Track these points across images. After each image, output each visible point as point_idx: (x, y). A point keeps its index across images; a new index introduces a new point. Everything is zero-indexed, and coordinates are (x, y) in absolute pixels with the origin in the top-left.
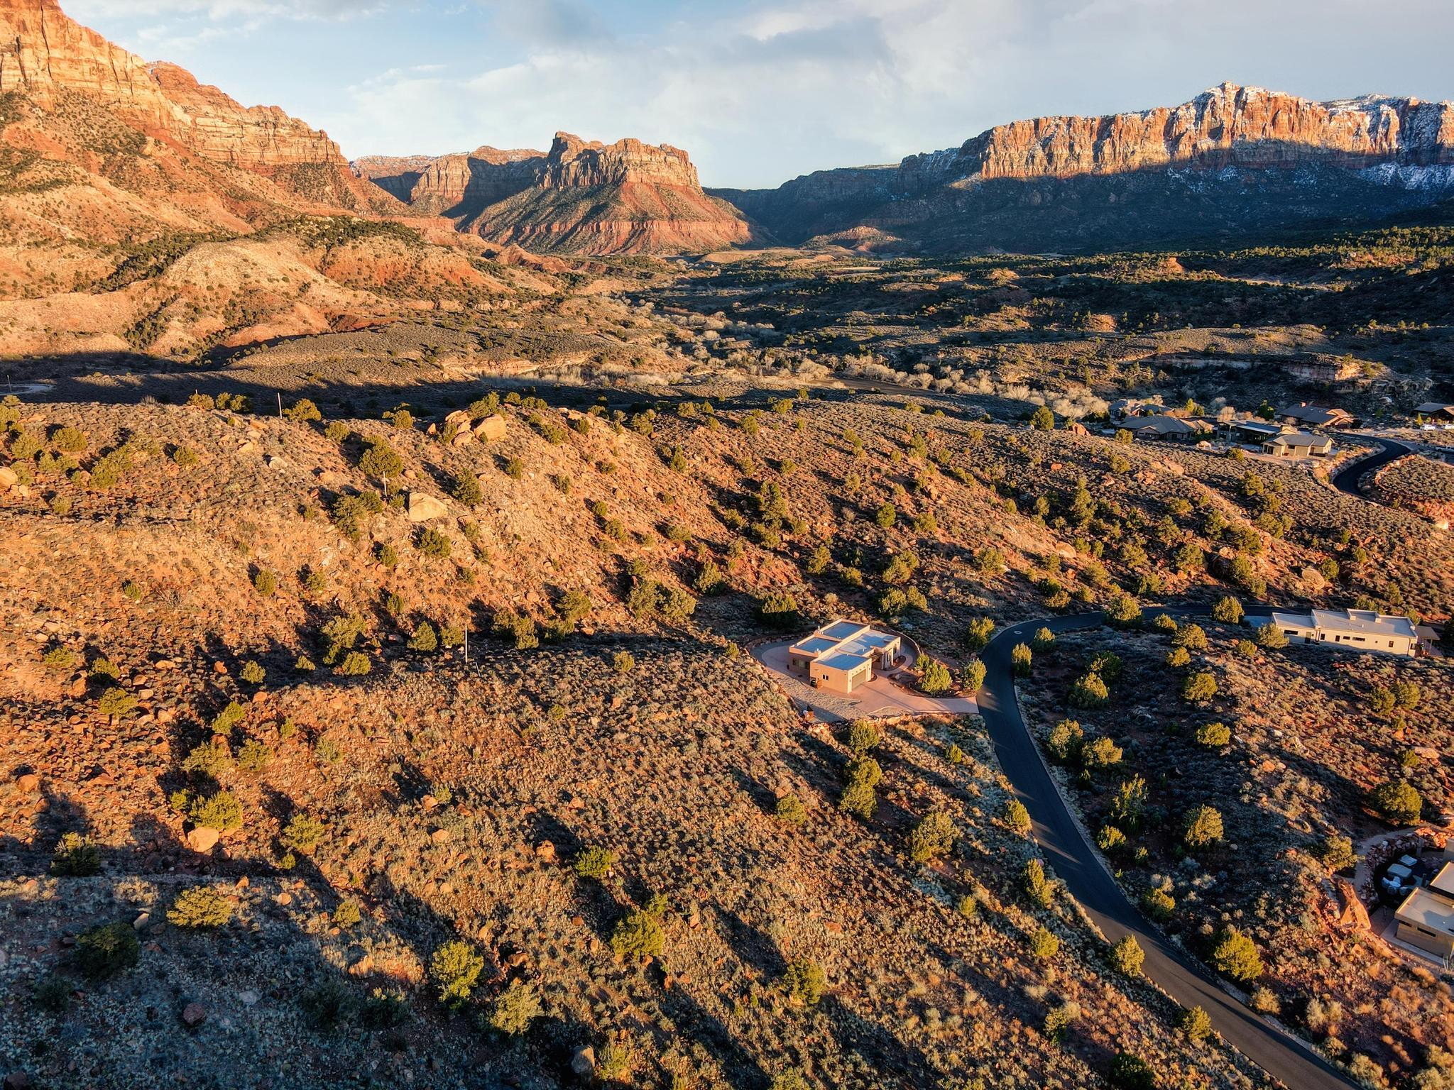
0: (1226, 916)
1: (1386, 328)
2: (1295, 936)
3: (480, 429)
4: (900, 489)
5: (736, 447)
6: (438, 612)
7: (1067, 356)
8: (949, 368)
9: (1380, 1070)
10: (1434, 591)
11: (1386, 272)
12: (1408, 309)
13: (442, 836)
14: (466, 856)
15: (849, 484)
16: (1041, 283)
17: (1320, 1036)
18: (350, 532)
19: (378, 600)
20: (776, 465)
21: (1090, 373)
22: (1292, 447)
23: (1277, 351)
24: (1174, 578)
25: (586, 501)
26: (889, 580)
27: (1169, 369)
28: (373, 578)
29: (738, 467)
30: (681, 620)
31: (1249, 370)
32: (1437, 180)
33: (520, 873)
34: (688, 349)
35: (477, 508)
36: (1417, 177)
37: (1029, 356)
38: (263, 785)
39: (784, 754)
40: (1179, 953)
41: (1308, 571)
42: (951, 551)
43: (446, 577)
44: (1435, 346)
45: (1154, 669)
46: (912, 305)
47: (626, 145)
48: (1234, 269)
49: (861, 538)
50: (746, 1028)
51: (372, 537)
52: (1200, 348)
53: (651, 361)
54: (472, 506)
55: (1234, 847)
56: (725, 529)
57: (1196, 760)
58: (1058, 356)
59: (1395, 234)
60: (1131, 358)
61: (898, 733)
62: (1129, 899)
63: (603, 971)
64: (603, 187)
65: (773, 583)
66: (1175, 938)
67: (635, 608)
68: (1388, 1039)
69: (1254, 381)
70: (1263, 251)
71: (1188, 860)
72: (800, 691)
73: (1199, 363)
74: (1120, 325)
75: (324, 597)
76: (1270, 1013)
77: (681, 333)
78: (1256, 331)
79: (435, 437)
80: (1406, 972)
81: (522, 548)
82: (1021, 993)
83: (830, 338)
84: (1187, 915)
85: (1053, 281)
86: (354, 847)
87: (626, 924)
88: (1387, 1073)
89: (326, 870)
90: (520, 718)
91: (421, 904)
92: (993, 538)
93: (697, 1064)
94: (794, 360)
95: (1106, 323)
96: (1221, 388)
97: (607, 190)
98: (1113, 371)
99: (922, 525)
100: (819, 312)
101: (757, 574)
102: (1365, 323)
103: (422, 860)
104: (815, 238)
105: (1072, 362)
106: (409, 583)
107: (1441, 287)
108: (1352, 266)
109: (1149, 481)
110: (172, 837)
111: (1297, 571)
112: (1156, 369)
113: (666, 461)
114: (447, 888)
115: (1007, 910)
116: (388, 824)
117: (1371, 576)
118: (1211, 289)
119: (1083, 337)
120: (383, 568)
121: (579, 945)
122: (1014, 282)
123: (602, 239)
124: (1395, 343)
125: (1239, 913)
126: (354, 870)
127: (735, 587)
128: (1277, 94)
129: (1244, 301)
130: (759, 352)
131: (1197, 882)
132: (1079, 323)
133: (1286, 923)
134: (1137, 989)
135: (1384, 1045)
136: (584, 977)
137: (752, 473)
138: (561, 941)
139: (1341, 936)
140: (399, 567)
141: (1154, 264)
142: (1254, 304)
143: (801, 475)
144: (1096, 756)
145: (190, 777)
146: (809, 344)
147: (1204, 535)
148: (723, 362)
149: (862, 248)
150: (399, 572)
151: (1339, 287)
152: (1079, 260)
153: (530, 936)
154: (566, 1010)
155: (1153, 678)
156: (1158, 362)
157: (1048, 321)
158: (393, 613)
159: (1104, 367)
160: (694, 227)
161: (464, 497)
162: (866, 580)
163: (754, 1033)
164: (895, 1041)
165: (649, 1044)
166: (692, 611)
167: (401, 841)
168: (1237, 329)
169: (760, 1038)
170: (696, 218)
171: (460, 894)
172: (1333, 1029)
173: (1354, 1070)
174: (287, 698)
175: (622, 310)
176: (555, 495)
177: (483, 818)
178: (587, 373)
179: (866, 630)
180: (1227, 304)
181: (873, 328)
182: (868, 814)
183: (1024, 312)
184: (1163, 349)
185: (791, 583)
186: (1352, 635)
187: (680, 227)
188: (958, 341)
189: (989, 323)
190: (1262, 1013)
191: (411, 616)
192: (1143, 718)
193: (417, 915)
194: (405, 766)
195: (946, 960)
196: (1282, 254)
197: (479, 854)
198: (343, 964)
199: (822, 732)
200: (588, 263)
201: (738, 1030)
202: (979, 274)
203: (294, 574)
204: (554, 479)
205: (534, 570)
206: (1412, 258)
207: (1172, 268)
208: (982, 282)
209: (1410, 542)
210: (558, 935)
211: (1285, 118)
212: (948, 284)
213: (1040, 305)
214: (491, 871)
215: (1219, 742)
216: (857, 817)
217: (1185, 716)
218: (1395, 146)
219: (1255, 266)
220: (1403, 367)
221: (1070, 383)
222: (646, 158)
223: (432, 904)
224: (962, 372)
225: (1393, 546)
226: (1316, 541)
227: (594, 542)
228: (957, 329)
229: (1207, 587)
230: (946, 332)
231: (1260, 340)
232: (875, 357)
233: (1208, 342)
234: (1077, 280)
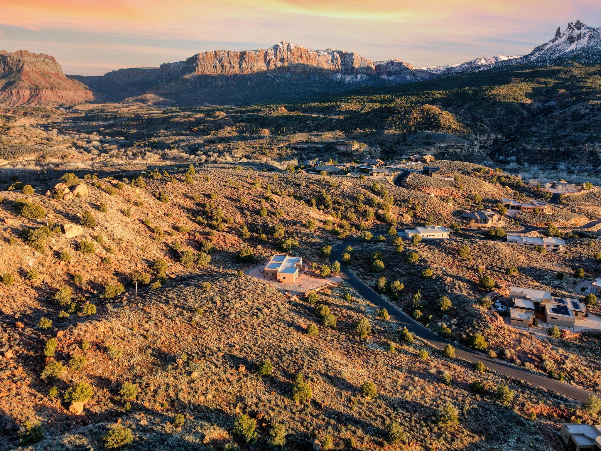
0: (467, 331)
1: (362, 131)
2: (489, 331)
3: (76, 191)
4: (263, 201)
5: (187, 190)
6: (100, 279)
7: (258, 145)
8: (212, 153)
9: (533, 366)
10: (440, 217)
11: (355, 112)
12: (366, 124)
13: (195, 375)
14: (210, 381)
15: (243, 201)
16: (237, 117)
17: (512, 360)
18: (38, 248)
19: (67, 279)
20: (209, 196)
21: (268, 151)
22: (378, 173)
23: (331, 140)
24: (367, 223)
25: (138, 220)
26: (277, 237)
27: (295, 149)
28: (60, 268)
29: (192, 198)
30: (206, 266)
31: (323, 148)
32: (354, 80)
33: (238, 381)
34: (88, 151)
35: (96, 229)
36: (348, 78)
37: (243, 146)
38: (88, 375)
39: (291, 310)
40: (459, 346)
41: (405, 215)
42: (295, 223)
43: (96, 262)
44: (378, 137)
45: (393, 254)
46: (186, 127)
47: (21, 53)
48: (305, 111)
49: (257, 222)
50: (360, 414)
51: (51, 248)
52: (305, 140)
53: (72, 156)
54: (92, 228)
55: (455, 308)
56: (198, 226)
57: (425, 282)
58: (254, 145)
59: (353, 99)
60: (281, 145)
61: (323, 294)
62: (434, 333)
63: (296, 410)
64: (11, 73)
65: (233, 244)
66: (456, 342)
67: (185, 263)
68: (530, 356)
69: (326, 151)
70: (313, 104)
71: (445, 316)
72: (275, 285)
73: (305, 146)
74: (272, 133)
75: (38, 282)
76: (495, 357)
77: (80, 143)
78: (321, 133)
79: (53, 198)
80: (521, 334)
81: (124, 244)
82: (428, 373)
83: (155, 142)
84: (456, 334)
85: (241, 116)
86: (155, 391)
87: (298, 388)
88: (535, 366)
89: (147, 405)
90: (185, 318)
91: (201, 406)
92: (305, 216)
93: (354, 433)
94: (141, 153)
95: (266, 132)
96: (315, 155)
97: (14, 75)
98: (276, 151)
99: (279, 214)
100: (144, 131)
101: (225, 242)
102: (355, 129)
103: (192, 388)
104: (127, 99)
105: (260, 147)
106: (79, 268)
107: (374, 117)
108: (343, 109)
109: (346, 189)
110: (59, 412)
111: (402, 215)
112: (291, 149)
113: (159, 199)
114: (209, 396)
115: (403, 347)
116: (167, 377)
117: (422, 214)
118: (301, 118)
119: (260, 138)
120: (63, 263)
121: (280, 403)
122: (226, 117)
123: (15, 99)
124: (366, 136)
125: (470, 329)
126: (161, 401)
127: (218, 249)
128: (301, 47)
129: (313, 123)
130: (123, 150)
131: (453, 322)
132: (256, 132)
133: (485, 328)
134: (457, 361)
135: (528, 357)
136: (290, 414)
137: (198, 200)
138: (272, 403)
139: (501, 328)
140: (72, 261)
141: (277, 108)
142: (317, 124)
143: (220, 199)
144: (396, 288)
145: (46, 381)
146: (145, 145)
147: (372, 206)
148: (108, 155)
149: (150, 103)
150: (72, 263)
151: (341, 117)
152: (248, 108)
153: (259, 405)
154: (293, 429)
155: (394, 258)
156: (292, 146)
157: (245, 132)
158: (78, 284)
159: (273, 149)
160: (64, 93)
161: (88, 224)
162: (268, 239)
163: (363, 414)
164: (406, 401)
165: (332, 431)
166: (209, 261)
167: (177, 382)
168: (315, 133)
169: (366, 415)
170: (65, 89)
171: (217, 397)
172: (515, 357)
173: (527, 368)
174: (76, 331)
175: (41, 133)
176: (125, 218)
177: (206, 363)
178: (38, 163)
179: (287, 257)
180: (308, 124)
181: (173, 137)
182: (335, 326)
183: (234, 128)
184: (292, 141)
185: (240, 244)
186: (431, 234)
187: (57, 93)
188: (212, 141)
189: (222, 133)
190: (493, 358)
191: (88, 283)
192: (399, 272)
193: (203, 411)
194: (153, 349)
195: (400, 369)
196: (320, 105)
197: (216, 378)
198: (198, 441)
199: (295, 298)
200: (12, 110)
201: (357, 415)
202: (210, 114)
203: (16, 273)
204: (122, 212)
205: (134, 253)
206: (361, 107)
207: (283, 111)
208: (213, 117)
209: (429, 202)
210: (270, 401)
211: (305, 55)
212: (198, 118)
213: (240, 126)
214: (225, 384)
215: (431, 275)
216: (332, 327)
217: (413, 269)
218: (340, 67)
219: (312, 110)
220: (371, 145)
221: (261, 156)
222: (33, 59)
223: (207, 405)
224: (217, 154)
225: (424, 204)
226: (403, 205)
227: (151, 237)
228: (209, 136)
229: (378, 224)
230: (206, 138)
231: (324, 136)
232: (178, 150)
233: (307, 138)
234: (250, 115)
